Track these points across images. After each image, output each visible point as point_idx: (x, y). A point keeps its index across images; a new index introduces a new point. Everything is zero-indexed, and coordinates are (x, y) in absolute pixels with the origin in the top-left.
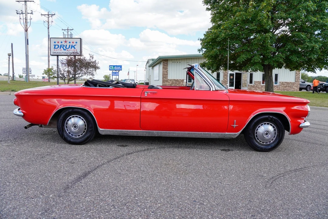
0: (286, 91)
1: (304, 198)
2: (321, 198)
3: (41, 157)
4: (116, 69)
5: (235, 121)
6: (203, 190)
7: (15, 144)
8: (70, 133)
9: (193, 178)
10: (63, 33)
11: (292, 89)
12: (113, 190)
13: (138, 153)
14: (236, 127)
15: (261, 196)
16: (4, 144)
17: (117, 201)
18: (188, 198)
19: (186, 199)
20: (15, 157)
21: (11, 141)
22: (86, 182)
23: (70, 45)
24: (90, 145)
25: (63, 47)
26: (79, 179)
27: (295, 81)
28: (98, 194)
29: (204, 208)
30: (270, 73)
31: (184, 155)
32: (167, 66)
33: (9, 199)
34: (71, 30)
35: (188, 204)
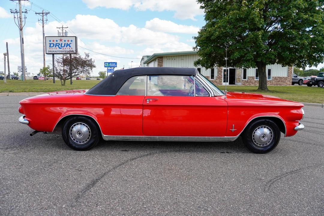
0: (279, 86)
1: (300, 201)
2: (316, 201)
3: (49, 165)
4: (111, 66)
5: (233, 125)
6: (206, 196)
7: (21, 151)
8: (74, 140)
9: (196, 183)
10: (58, 31)
11: (285, 84)
12: (122, 198)
13: (142, 158)
14: (234, 131)
15: (260, 200)
16: (11, 152)
17: (127, 209)
18: (193, 205)
19: (191, 206)
20: (24, 166)
21: (17, 148)
22: (95, 191)
23: (65, 44)
24: (94, 151)
25: (58, 46)
26: (88, 187)
27: (288, 76)
28: (108, 203)
29: (209, 214)
30: (263, 69)
31: (186, 159)
32: (162, 63)
33: (24, 211)
34: (66, 28)
35: (193, 210)
